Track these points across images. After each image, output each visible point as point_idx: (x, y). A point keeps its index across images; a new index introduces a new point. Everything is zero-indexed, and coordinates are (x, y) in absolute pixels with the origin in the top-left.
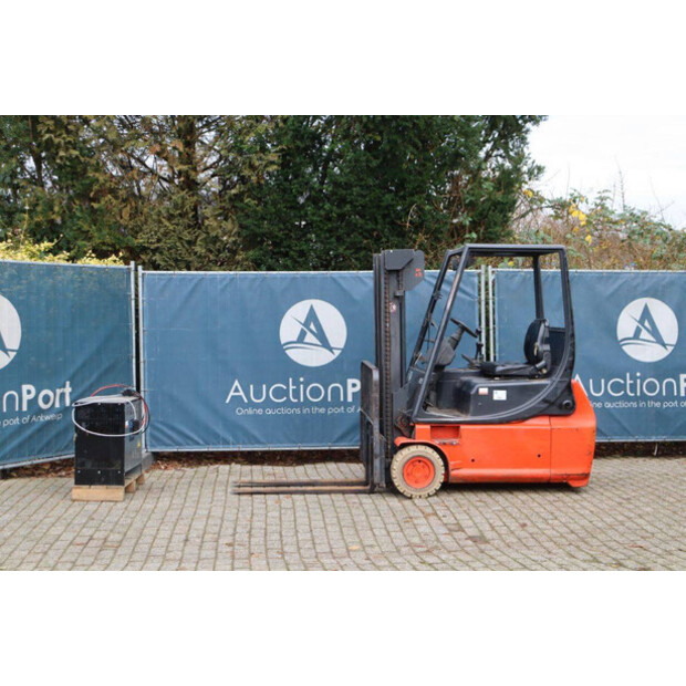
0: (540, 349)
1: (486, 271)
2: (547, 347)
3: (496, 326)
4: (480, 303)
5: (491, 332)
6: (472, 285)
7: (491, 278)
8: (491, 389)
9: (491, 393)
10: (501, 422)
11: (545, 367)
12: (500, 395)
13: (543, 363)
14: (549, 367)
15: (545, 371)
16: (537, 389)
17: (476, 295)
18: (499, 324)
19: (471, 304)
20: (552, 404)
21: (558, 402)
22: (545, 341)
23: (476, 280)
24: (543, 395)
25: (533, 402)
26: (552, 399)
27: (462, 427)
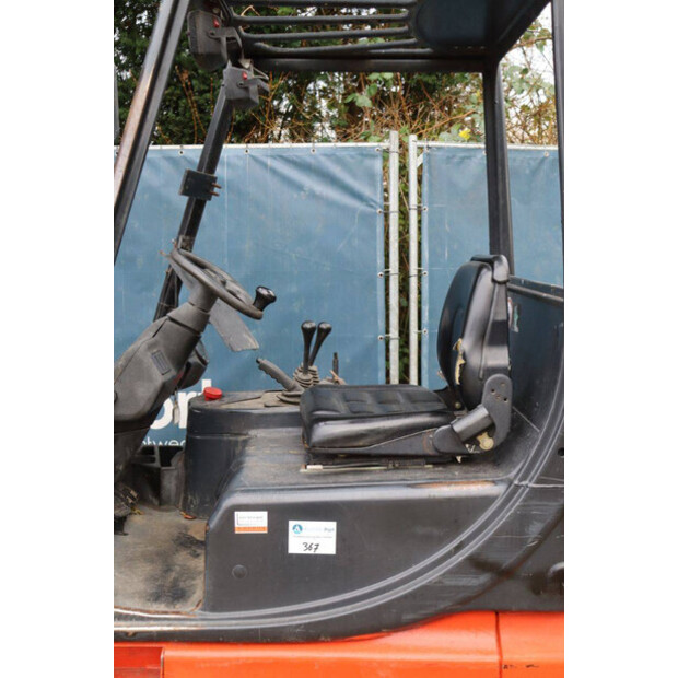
0: (475, 361)
1: (403, 146)
2: (499, 357)
3: (425, 270)
4: (387, 216)
5: (413, 282)
6: (371, 177)
7: (414, 162)
8: (281, 516)
9: (278, 531)
10: (312, 635)
11: (490, 429)
12: (314, 538)
13: (480, 413)
14: (503, 429)
15: (487, 443)
16: (456, 514)
17: (379, 199)
18: (431, 264)
19: (367, 219)
20: (503, 574)
21: (531, 567)
22: (495, 333)
23: (378, 165)
24: (473, 539)
25: (435, 567)
26: (507, 560)
27: (170, 653)
